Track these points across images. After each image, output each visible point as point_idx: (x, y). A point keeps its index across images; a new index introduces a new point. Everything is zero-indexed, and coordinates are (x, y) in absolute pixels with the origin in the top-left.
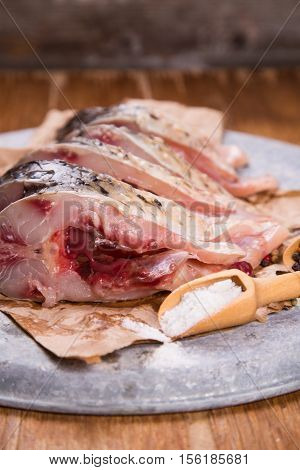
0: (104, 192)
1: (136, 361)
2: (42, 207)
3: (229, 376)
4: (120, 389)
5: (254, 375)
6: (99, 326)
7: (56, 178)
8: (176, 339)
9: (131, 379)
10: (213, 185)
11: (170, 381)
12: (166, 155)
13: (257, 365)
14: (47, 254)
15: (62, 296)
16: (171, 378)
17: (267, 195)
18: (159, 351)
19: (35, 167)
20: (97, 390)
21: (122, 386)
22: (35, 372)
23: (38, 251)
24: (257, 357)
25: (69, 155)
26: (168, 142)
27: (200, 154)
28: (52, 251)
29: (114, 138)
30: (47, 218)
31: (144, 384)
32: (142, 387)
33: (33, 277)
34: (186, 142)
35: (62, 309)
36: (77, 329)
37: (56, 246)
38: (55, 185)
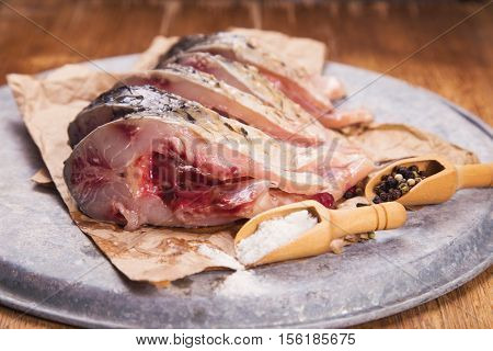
0: (191, 119)
1: (207, 288)
2: (127, 131)
3: (299, 305)
4: (189, 314)
5: (324, 305)
6: (175, 251)
7: (144, 103)
8: (249, 267)
9: (201, 305)
10: (305, 115)
11: (239, 308)
12: (259, 85)
13: (327, 297)
14: (130, 178)
15: (144, 220)
16: (241, 305)
17: (361, 127)
18: (230, 279)
19: (126, 92)
20: (167, 315)
21: (191, 311)
22: (107, 294)
23: (122, 175)
24: (327, 288)
25: (162, 81)
26: (262, 71)
27: (296, 85)
28: (136, 175)
29: (209, 66)
30: (132, 143)
31: (213, 310)
32: (211, 313)
33: (117, 201)
34: (281, 72)
35: (143, 233)
36: (153, 253)
37: (140, 171)
38: (143, 110)
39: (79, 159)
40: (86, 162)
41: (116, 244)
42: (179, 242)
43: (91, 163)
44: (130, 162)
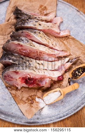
8: (47, 105)
13: (63, 111)
14: (18, 81)
16: (46, 116)
21: (36, 118)
23: (16, 80)
30: (18, 75)
31: (41, 118)
35: (22, 92)
36: (26, 102)
37: (20, 80)
38: (19, 64)
39: (6, 76)
41: (17, 96)
42: (31, 97)
43: (9, 77)
44: (18, 78)
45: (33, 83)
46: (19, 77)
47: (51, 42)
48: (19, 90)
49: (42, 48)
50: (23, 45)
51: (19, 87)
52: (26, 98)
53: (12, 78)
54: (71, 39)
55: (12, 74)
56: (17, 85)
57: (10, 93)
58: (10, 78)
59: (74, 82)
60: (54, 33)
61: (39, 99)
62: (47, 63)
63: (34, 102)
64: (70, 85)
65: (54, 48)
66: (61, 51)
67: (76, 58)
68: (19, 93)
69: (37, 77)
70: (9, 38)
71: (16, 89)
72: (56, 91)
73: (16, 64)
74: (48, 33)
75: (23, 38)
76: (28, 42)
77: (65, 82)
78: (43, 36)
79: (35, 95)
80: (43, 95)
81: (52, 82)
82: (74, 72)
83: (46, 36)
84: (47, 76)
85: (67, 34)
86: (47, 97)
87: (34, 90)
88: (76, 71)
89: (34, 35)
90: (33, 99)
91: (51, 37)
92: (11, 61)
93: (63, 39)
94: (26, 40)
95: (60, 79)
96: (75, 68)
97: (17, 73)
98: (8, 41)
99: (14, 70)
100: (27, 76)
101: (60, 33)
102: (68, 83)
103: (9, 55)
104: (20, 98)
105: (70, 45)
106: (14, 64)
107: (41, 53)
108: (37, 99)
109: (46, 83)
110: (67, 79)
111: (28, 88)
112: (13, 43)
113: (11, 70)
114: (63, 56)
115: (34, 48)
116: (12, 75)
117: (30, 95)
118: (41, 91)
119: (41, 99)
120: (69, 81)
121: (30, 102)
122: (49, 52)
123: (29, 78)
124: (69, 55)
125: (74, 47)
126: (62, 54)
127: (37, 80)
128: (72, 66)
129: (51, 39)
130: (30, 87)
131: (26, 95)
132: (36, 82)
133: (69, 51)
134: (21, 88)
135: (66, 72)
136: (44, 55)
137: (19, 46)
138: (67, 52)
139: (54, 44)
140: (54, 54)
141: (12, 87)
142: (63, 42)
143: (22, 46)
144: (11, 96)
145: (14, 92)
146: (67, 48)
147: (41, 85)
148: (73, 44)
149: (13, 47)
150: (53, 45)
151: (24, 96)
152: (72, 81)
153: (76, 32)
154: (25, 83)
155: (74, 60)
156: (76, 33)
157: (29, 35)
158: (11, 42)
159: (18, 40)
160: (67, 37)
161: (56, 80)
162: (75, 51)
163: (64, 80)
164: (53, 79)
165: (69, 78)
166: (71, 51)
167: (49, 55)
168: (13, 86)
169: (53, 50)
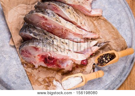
14: (37, 58)
23: (34, 57)
30: (37, 52)
35: (39, 71)
36: (42, 83)
37: (39, 57)
38: (40, 40)
39: (23, 50)
40: (25, 52)
41: (33, 75)
42: (48, 78)
43: (27, 52)
44: (36, 55)
45: (53, 64)
46: (38, 54)
47: (80, 20)
48: (36, 69)
49: (69, 26)
50: (48, 19)
51: (37, 66)
52: (42, 79)
53: (30, 54)
54: (102, 20)
55: (31, 49)
56: (35, 63)
57: (25, 70)
58: (27, 54)
59: (99, 69)
60: (84, 11)
61: (57, 82)
62: (72, 43)
63: (50, 85)
64: (94, 71)
65: (82, 27)
66: (89, 32)
67: (105, 43)
68: (35, 72)
69: (58, 58)
70: (33, 9)
71: (33, 68)
72: (77, 76)
73: (37, 39)
74: (77, 9)
75: (49, 11)
76: (54, 16)
77: (89, 68)
78: (72, 13)
79: (53, 78)
80: (62, 79)
81: (75, 66)
82: (101, 57)
83: (75, 12)
84: (70, 58)
85: (99, 14)
86: (67, 81)
87: (52, 71)
88: (103, 57)
89: (62, 10)
90: (50, 81)
91: (80, 14)
92: (32, 35)
93: (94, 19)
94: (53, 14)
95: (84, 63)
96: (102, 53)
97: (36, 49)
98: (32, 12)
99: (34, 46)
100: (47, 55)
101: (91, 11)
102: (92, 70)
103: (30, 28)
104: (36, 78)
105: (100, 26)
106: (35, 39)
107: (67, 30)
108: (55, 82)
109: (67, 66)
110: (92, 65)
111: (46, 68)
112: (37, 15)
113: (31, 45)
114: (91, 38)
115: (60, 24)
116: (30, 51)
117: (48, 76)
118: (60, 74)
119: (59, 83)
120: (93, 67)
121: (46, 84)
122: (76, 31)
123: (49, 57)
124: (98, 38)
125: (104, 30)
126: (90, 36)
127: (58, 61)
128: (99, 50)
129: (80, 17)
130: (49, 67)
131: (43, 76)
132: (56, 62)
133: (98, 33)
134: (39, 67)
135: (91, 56)
136: (70, 33)
137: (44, 19)
138: (96, 35)
139: (83, 23)
140: (82, 34)
141: (29, 65)
142: (93, 22)
143: (46, 19)
144: (26, 75)
145: (29, 70)
146: (96, 30)
147: (62, 67)
148: (104, 26)
149: (36, 20)
150: (81, 23)
151: (40, 77)
152: (97, 67)
153: (109, 13)
154: (43, 62)
155: (103, 45)
156: (109, 15)
157: (56, 9)
158: (34, 13)
159: (43, 12)
160: (98, 17)
161: (79, 63)
162: (105, 35)
163: (88, 65)
164: (76, 62)
165: (94, 64)
166: (101, 33)
167: (75, 34)
168: (30, 63)
169: (81, 29)
